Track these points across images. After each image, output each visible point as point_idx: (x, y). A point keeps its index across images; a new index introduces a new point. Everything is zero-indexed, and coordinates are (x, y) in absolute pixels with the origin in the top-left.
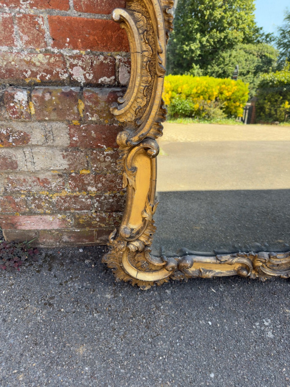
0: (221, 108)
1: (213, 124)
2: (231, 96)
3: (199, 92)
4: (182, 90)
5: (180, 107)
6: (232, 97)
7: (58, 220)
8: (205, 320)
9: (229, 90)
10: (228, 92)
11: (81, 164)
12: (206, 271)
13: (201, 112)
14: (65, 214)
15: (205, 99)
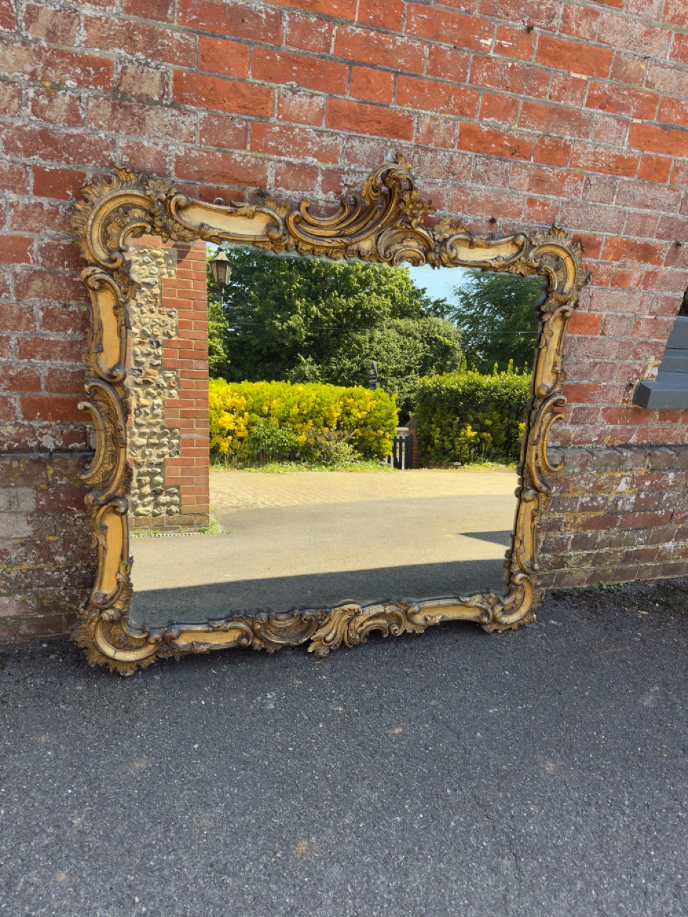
0: (350, 442)
1: (338, 471)
2: (366, 418)
3: (305, 412)
4: (269, 409)
5: (268, 442)
6: (369, 421)
7: (15, 603)
8: (197, 699)
9: (361, 407)
10: (360, 411)
11: (48, 530)
12: (200, 644)
13: (312, 449)
14: (26, 593)
15: (315, 424)
